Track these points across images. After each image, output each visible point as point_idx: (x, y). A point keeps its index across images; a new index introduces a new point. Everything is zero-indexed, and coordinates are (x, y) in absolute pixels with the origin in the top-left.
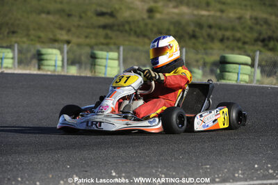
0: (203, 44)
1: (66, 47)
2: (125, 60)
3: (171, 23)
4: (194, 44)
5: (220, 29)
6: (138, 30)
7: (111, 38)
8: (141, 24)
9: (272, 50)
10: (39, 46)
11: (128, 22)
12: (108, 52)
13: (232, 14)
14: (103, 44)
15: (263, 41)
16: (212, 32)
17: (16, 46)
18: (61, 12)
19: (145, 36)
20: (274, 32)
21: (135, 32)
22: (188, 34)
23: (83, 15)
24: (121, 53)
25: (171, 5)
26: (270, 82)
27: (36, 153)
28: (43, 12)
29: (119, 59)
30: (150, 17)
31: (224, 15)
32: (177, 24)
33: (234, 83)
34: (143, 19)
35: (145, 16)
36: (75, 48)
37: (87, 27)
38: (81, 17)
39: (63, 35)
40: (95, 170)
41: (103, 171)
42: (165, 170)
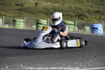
1: (4, 17)
2: (26, 23)
3: (44, 9)
7: (21, 14)
8: (33, 9)
9: (82, 19)
11: (28, 8)
12: (20, 19)
13: (67, 5)
14: (18, 16)
15: (79, 16)
18: (2, 4)
19: (34, 13)
21: (30, 12)
22: (50, 13)
23: (11, 5)
24: (25, 20)
25: (44, 2)
26: (81, 32)
29: (24, 22)
30: (36, 6)
31: (64, 6)
32: (46, 9)
34: (33, 7)
35: (34, 6)
36: (7, 17)
37: (12, 10)
39: (3, 13)
40: (15, 64)
41: (17, 65)
42: (41, 64)
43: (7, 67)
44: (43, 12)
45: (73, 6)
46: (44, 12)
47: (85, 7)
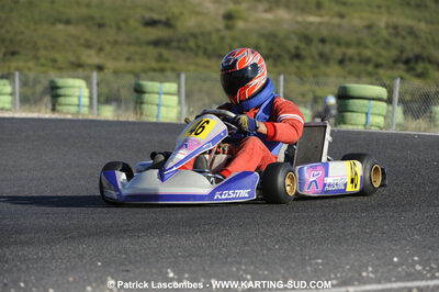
0: (312, 67)
1: (95, 75)
2: (189, 96)
3: (262, 35)
4: (298, 68)
5: (339, 44)
6: (210, 48)
7: (167, 61)
8: (214, 37)
9: (421, 76)
10: (53, 75)
11: (194, 36)
12: (161, 82)
13: (357, 20)
14: (154, 70)
15: (407, 62)
16: (327, 49)
17: (17, 74)
18: (88, 20)
19: (220, 56)
20: (424, 48)
21: (205, 51)
22: (288, 52)
23: (122, 25)
24: (183, 84)
25: (261, 7)
26: (417, 127)
27: (48, 243)
28: (60, 21)
29: (178, 93)
30: (228, 27)
31: (345, 22)
32: (271, 37)
33: (361, 128)
34: (218, 30)
35: (221, 24)
36: (110, 77)
37: (129, 44)
38: (119, 28)
39: (92, 57)
40: (142, 269)
41: (154, 270)
42: (252, 268)
45: (382, 20)
46: (264, 51)
47: (432, 23)
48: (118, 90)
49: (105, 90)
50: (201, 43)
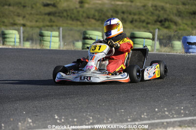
1: (22, 29)
2: (64, 37)
3: (96, 10)
5: (130, 14)
6: (73, 16)
7: (54, 22)
8: (75, 11)
9: (167, 28)
10: (3, 28)
11: (66, 11)
12: (51, 31)
13: (138, 3)
14: (48, 26)
15: (161, 22)
16: (125, 16)
18: (18, 4)
19: (77, 20)
21: (71, 17)
23: (34, 6)
24: (61, 32)
26: (165, 51)
27: (1, 104)
28: (6, 5)
29: (59, 36)
30: (81, 7)
31: (133, 4)
32: (100, 11)
34: (76, 8)
35: (78, 6)
36: (28, 29)
37: (37, 15)
38: (32, 7)
39: (20, 21)
40: (43, 115)
41: (49, 115)
42: (92, 114)
43: (30, 121)
44: (94, 17)
45: (150, 3)
46: (97, 17)
47: (172, 4)
48: (32, 35)
49: (26, 35)
50: (69, 14)
